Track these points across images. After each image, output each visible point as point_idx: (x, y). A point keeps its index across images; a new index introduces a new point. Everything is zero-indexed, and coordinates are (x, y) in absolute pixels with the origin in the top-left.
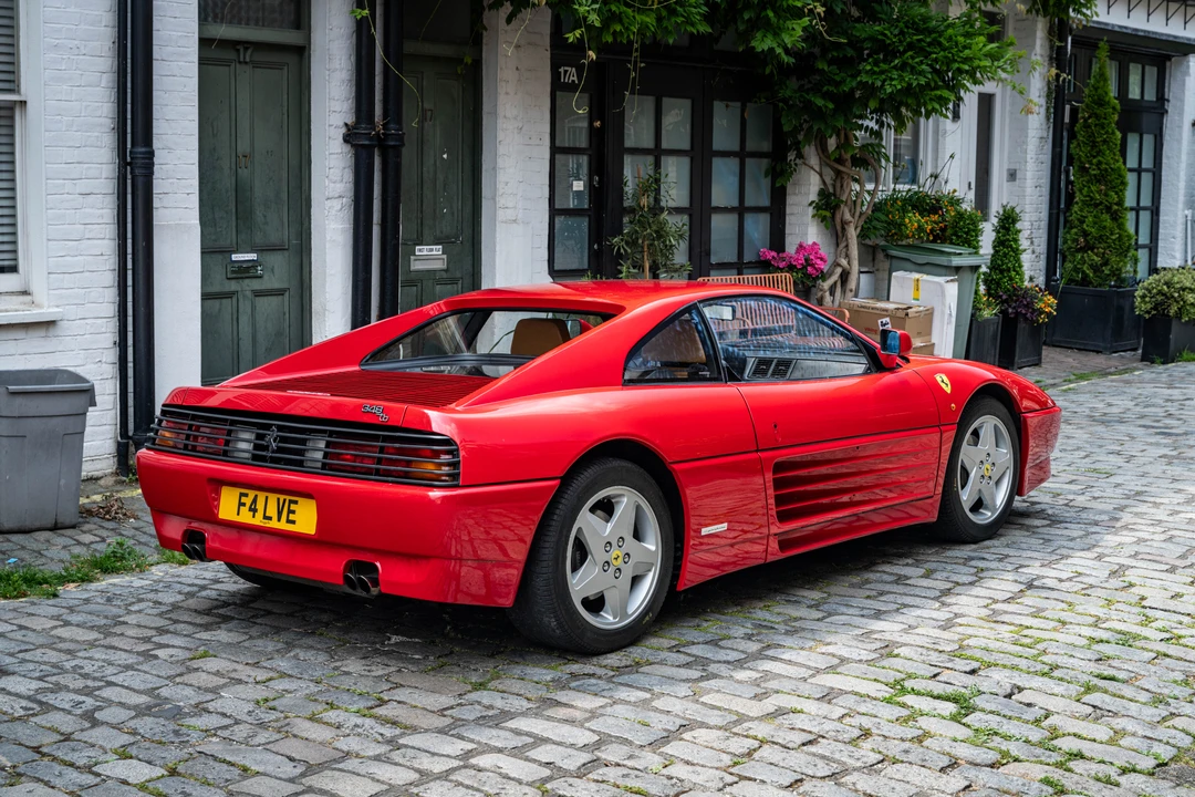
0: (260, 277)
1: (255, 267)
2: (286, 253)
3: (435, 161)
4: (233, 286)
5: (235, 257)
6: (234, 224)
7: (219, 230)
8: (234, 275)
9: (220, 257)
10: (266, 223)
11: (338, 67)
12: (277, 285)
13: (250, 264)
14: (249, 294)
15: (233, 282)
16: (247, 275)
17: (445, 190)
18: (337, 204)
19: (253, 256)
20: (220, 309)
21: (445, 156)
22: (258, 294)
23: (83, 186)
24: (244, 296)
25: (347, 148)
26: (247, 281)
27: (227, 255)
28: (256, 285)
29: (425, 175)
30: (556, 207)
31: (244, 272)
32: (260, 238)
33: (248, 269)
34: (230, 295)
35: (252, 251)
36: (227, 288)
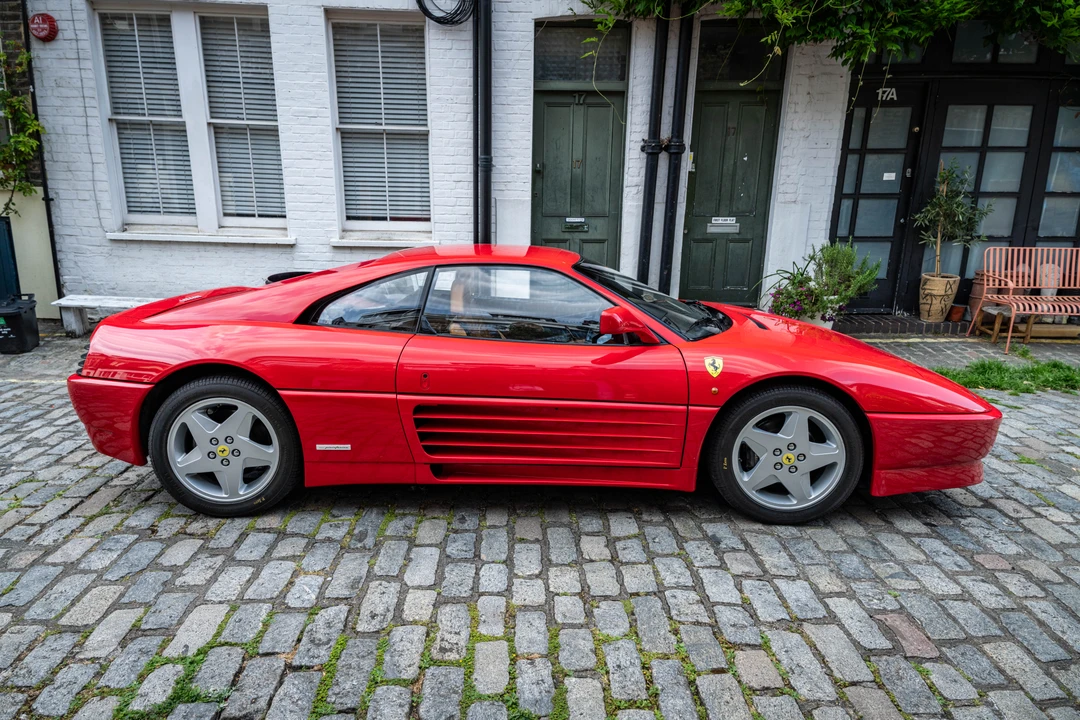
0: (587, 232)
1: (582, 226)
2: (606, 219)
3: (735, 163)
4: (567, 236)
5: (568, 220)
6: (569, 201)
7: (559, 203)
8: (567, 230)
9: (558, 219)
10: (593, 201)
11: (639, 102)
12: (598, 237)
13: (580, 224)
14: (578, 241)
15: (566, 234)
16: (577, 230)
17: (743, 181)
18: (634, 190)
19: (583, 220)
21: (746, 159)
22: (583, 242)
23: (456, 177)
24: (574, 242)
25: (644, 155)
26: (577, 234)
27: (563, 218)
28: (584, 236)
29: (725, 171)
30: (844, 192)
31: (574, 228)
32: (587, 210)
33: (577, 227)
34: (565, 241)
35: (581, 217)
36: (562, 237)
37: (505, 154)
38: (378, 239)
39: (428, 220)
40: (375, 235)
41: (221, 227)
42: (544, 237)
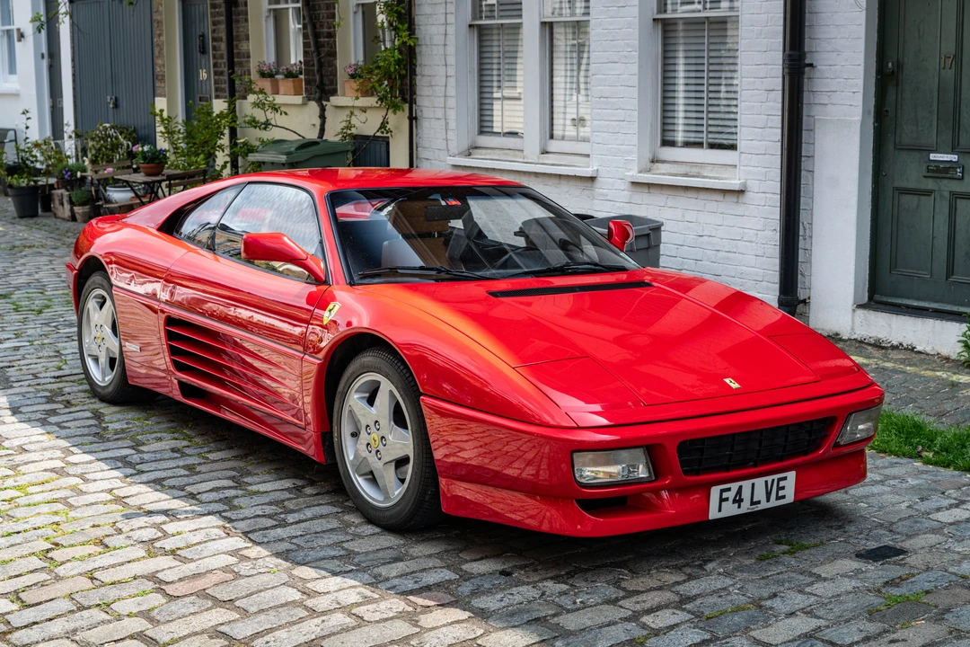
0: (961, 179)
1: (955, 169)
4: (930, 184)
5: (933, 156)
6: (935, 123)
7: (920, 128)
8: (930, 174)
9: (916, 155)
13: (948, 165)
14: (947, 195)
15: (930, 181)
16: (944, 175)
19: (954, 158)
20: (918, 205)
22: (955, 196)
24: (941, 196)
26: (946, 181)
27: (924, 154)
28: (957, 187)
31: (942, 171)
32: (964, 140)
33: (946, 170)
34: (928, 193)
35: (953, 152)
36: (923, 187)
37: (829, 49)
38: (686, 175)
39: (733, 147)
40: (682, 169)
41: (545, 152)
42: (896, 185)
